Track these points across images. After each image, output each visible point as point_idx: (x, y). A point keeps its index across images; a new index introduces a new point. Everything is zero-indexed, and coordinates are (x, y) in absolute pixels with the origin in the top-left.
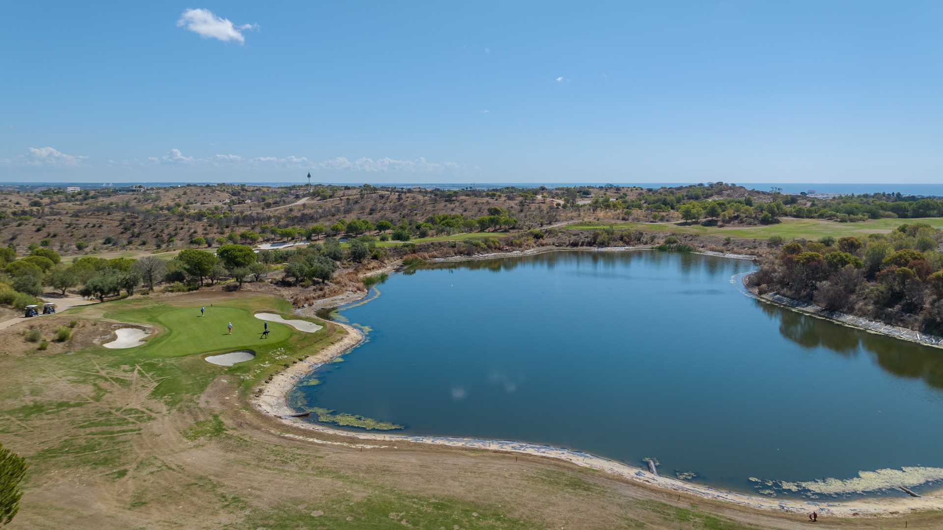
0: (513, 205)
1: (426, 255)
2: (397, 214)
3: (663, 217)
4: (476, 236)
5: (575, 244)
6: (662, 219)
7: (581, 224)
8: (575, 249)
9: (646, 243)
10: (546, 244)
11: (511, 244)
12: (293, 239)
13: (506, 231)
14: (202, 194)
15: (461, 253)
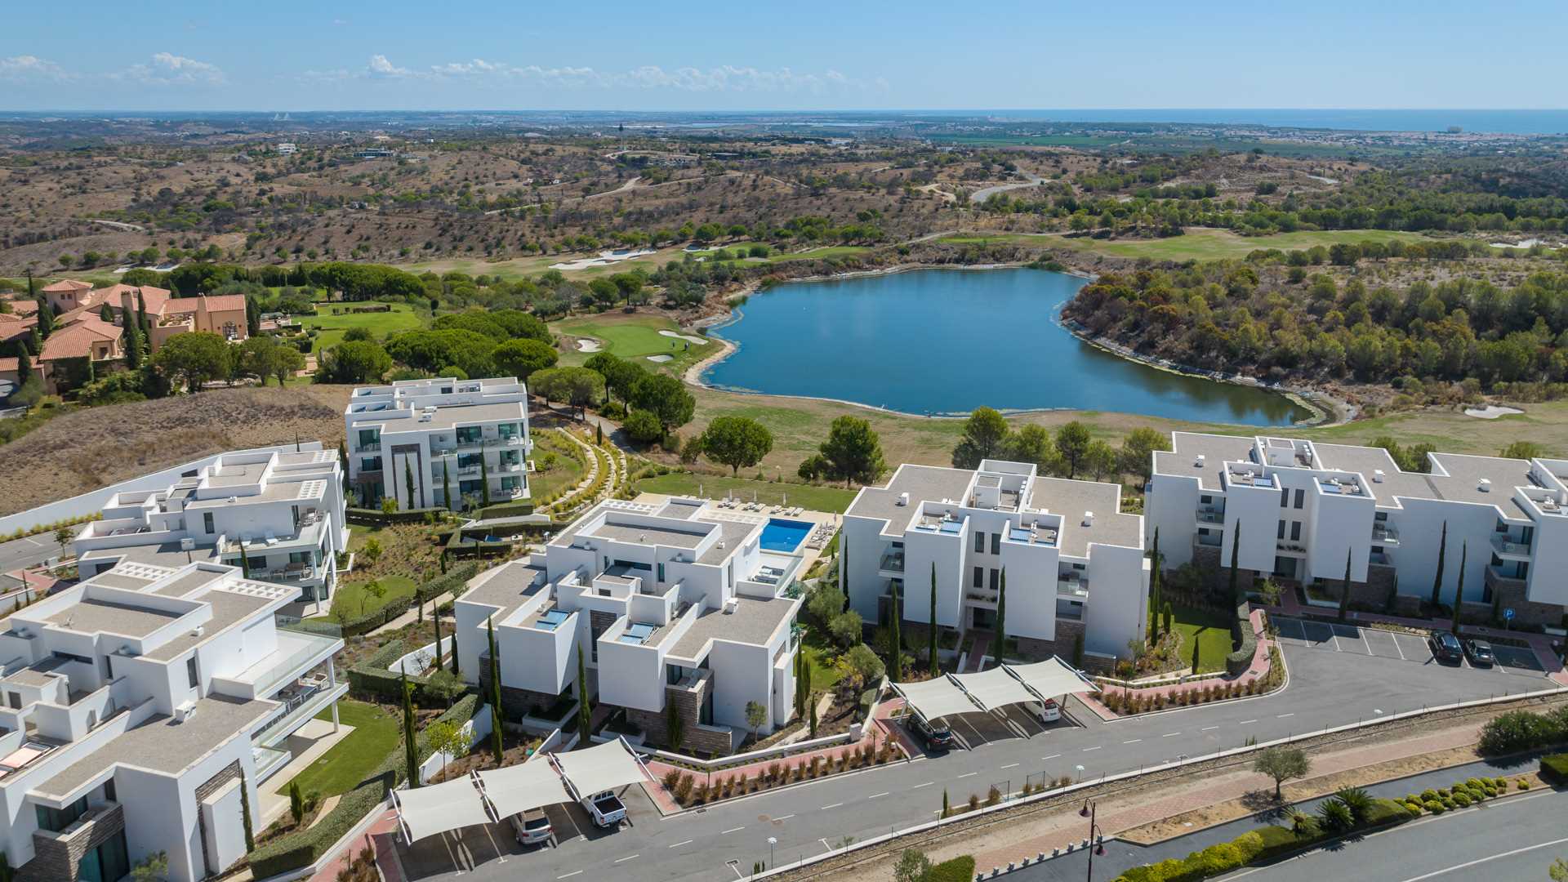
0: (892, 202)
1: (784, 275)
2: (752, 214)
3: (1053, 226)
4: (836, 251)
5: (941, 261)
6: (1051, 229)
7: (956, 236)
8: (941, 266)
9: (1019, 260)
10: (911, 261)
11: (873, 262)
12: (636, 245)
13: (871, 245)
14: (482, 162)
15: (818, 273)
